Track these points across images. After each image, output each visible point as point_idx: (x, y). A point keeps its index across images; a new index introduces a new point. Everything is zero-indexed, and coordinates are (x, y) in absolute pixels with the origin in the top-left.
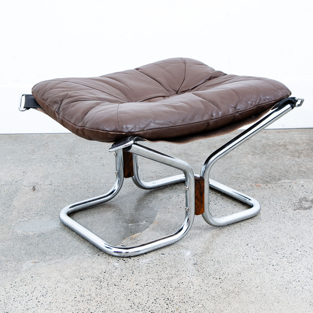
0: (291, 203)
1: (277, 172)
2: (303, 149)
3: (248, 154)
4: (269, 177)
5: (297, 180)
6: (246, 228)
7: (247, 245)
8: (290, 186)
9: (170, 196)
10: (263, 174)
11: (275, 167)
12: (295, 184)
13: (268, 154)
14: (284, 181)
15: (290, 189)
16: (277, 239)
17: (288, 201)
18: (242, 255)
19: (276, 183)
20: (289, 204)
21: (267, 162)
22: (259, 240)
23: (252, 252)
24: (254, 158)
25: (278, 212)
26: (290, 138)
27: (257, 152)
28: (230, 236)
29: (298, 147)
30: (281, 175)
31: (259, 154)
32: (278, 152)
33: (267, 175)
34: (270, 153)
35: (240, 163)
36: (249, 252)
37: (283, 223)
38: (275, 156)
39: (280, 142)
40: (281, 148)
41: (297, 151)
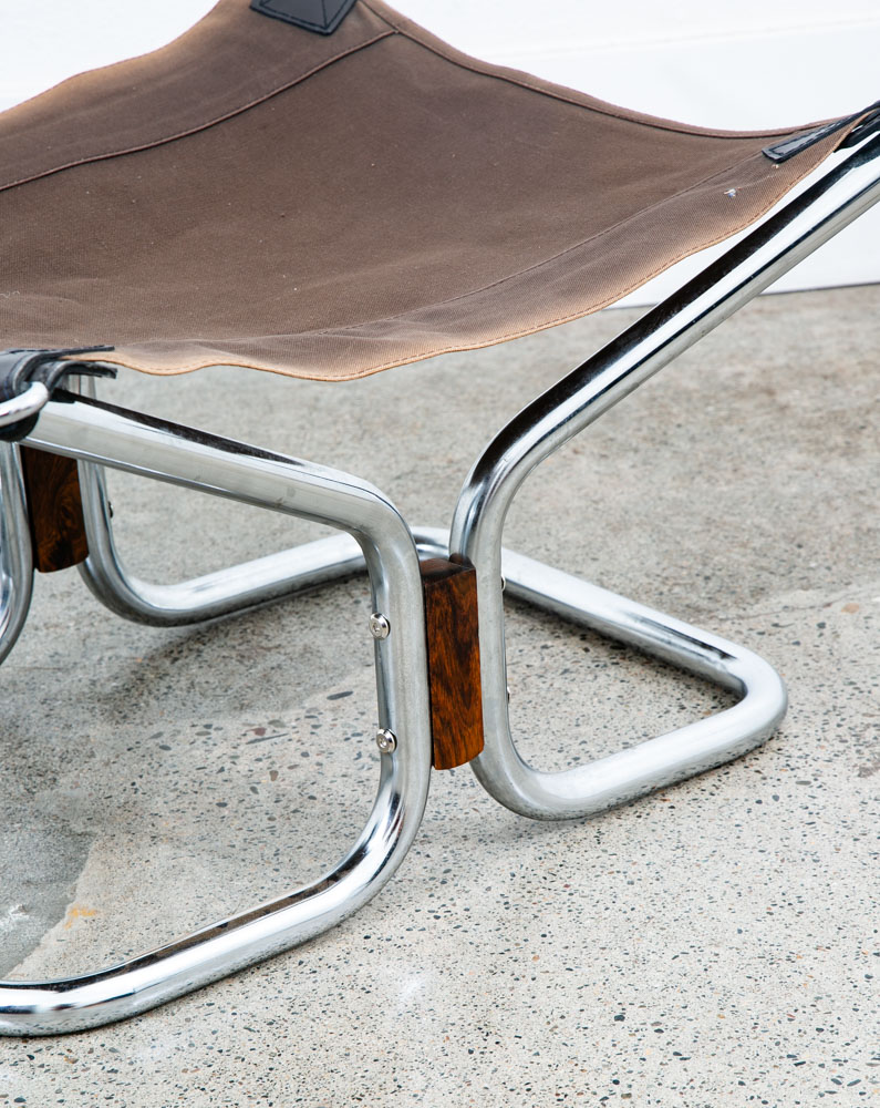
0: (840, 731)
1: (744, 545)
2: (867, 401)
3: (576, 452)
4: (700, 581)
5: (853, 588)
6: (601, 907)
7: (620, 1018)
8: (822, 626)
9: (159, 735)
10: (665, 564)
11: (727, 518)
12: (848, 616)
13: (684, 446)
14: (786, 599)
15: (823, 648)
16: (784, 965)
17: (819, 720)
18: (593, 1088)
19: (741, 617)
20: (831, 735)
21: (683, 495)
22: (685, 981)
23: (652, 1066)
24: (611, 475)
25: (773, 791)
26: (793, 348)
27: (621, 438)
28: (518, 969)
29: (840, 393)
30: (764, 562)
31: (636, 451)
32: (734, 428)
33: (690, 568)
34: (693, 439)
35: (536, 509)
36: (636, 1067)
37: (809, 859)
38: (719, 454)
39: (740, 375)
40: (746, 406)
41: (836, 417)
